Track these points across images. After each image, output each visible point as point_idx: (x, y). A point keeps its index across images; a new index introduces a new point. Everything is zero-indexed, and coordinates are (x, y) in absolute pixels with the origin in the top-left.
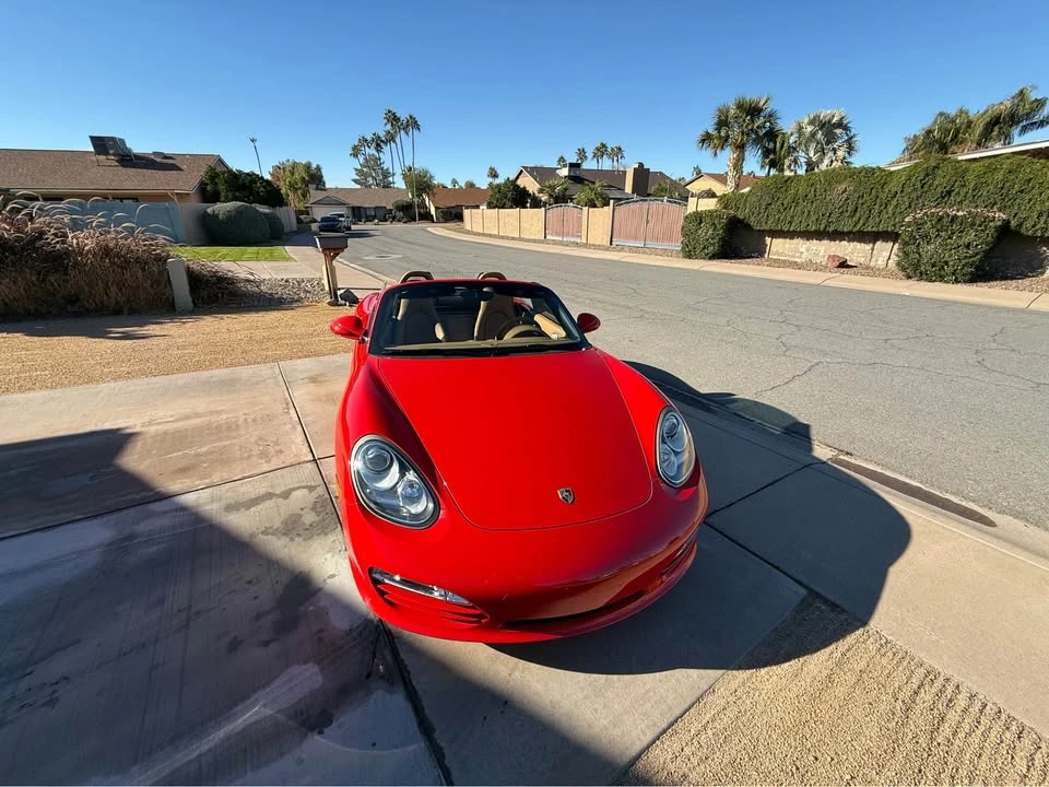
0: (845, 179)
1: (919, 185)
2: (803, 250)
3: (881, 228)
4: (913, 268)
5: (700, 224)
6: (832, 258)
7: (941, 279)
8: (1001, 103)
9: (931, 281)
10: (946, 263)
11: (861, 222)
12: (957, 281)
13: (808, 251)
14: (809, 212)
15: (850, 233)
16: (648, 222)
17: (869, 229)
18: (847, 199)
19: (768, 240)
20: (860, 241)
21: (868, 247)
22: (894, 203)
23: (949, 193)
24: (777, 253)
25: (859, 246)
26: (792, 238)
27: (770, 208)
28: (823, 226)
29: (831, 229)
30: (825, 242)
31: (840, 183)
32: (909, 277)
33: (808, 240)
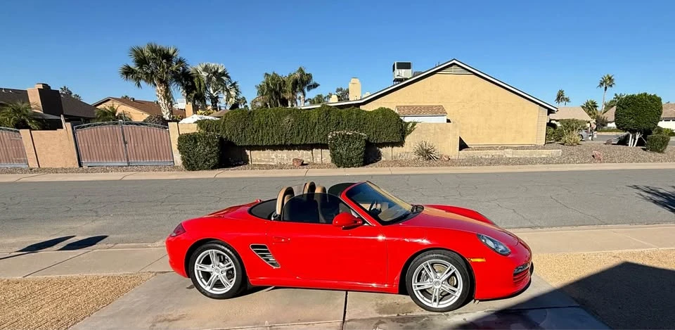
0: (287, 115)
1: (325, 119)
2: (273, 157)
3: (315, 141)
4: (339, 161)
5: (196, 142)
6: (296, 160)
7: (352, 165)
8: (295, 74)
9: (349, 167)
10: (352, 158)
11: (304, 138)
12: (359, 166)
13: (277, 157)
14: (272, 133)
15: (300, 145)
16: (125, 143)
17: (309, 142)
18: (292, 126)
19: (248, 152)
20: (304, 149)
21: (310, 152)
22: (317, 127)
23: (339, 123)
24: (257, 160)
25: (305, 152)
26: (264, 150)
27: (245, 131)
28: (283, 142)
29: (289, 143)
30: (285, 151)
31: (285, 116)
32: (339, 167)
33: (274, 150)
